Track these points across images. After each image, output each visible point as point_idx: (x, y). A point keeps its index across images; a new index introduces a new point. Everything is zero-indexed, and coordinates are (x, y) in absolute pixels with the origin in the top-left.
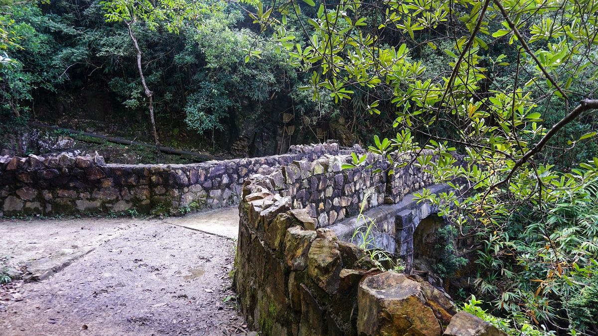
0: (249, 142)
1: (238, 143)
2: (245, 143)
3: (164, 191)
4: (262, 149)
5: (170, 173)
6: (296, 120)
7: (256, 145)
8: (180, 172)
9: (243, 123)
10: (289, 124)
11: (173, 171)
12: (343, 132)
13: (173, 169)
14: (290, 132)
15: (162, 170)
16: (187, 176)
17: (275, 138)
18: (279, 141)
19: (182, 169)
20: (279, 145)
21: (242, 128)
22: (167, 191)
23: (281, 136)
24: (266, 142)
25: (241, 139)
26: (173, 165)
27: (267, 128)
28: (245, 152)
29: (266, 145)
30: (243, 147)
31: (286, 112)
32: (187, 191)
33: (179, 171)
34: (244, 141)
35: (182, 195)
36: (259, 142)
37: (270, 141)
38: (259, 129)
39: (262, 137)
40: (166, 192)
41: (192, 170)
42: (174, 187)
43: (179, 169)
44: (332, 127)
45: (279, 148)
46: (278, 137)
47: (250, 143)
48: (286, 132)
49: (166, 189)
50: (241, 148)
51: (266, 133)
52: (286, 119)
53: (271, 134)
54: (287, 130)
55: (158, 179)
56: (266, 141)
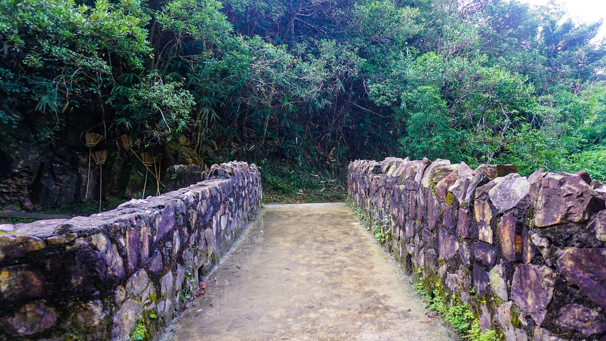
0: (30, 180)
1: (10, 181)
2: (24, 181)
3: (51, 318)
4: (56, 189)
5: (73, 253)
6: (107, 142)
7: (43, 182)
8: (102, 241)
9: (17, 149)
10: (96, 149)
11: (81, 241)
12: (189, 154)
13: (82, 234)
14: (98, 159)
15: (41, 245)
16: (120, 250)
17: (75, 170)
18: (83, 174)
19: (106, 230)
20: (84, 180)
21: (17, 157)
22: (64, 314)
23: (85, 166)
24: (62, 178)
25: (15, 174)
26: (79, 223)
27: (59, 156)
28: (22, 196)
29: (61, 182)
30: (20, 187)
31: (90, 132)
32: (122, 298)
33: (98, 240)
34: (22, 177)
35: (112, 314)
36: (48, 178)
37: (68, 174)
38: (48, 158)
39: (51, 171)
40: (59, 321)
41: (130, 230)
42: (88, 297)
43: (98, 232)
44: (171, 149)
45: (84, 184)
46: (80, 169)
47: (33, 181)
48: (92, 160)
49: (58, 307)
50: (15, 191)
51: (59, 163)
52: (91, 140)
53: (67, 164)
54: (93, 157)
55: (25, 281)
56: (61, 175)
